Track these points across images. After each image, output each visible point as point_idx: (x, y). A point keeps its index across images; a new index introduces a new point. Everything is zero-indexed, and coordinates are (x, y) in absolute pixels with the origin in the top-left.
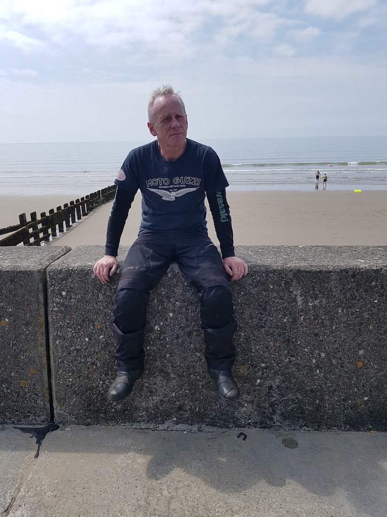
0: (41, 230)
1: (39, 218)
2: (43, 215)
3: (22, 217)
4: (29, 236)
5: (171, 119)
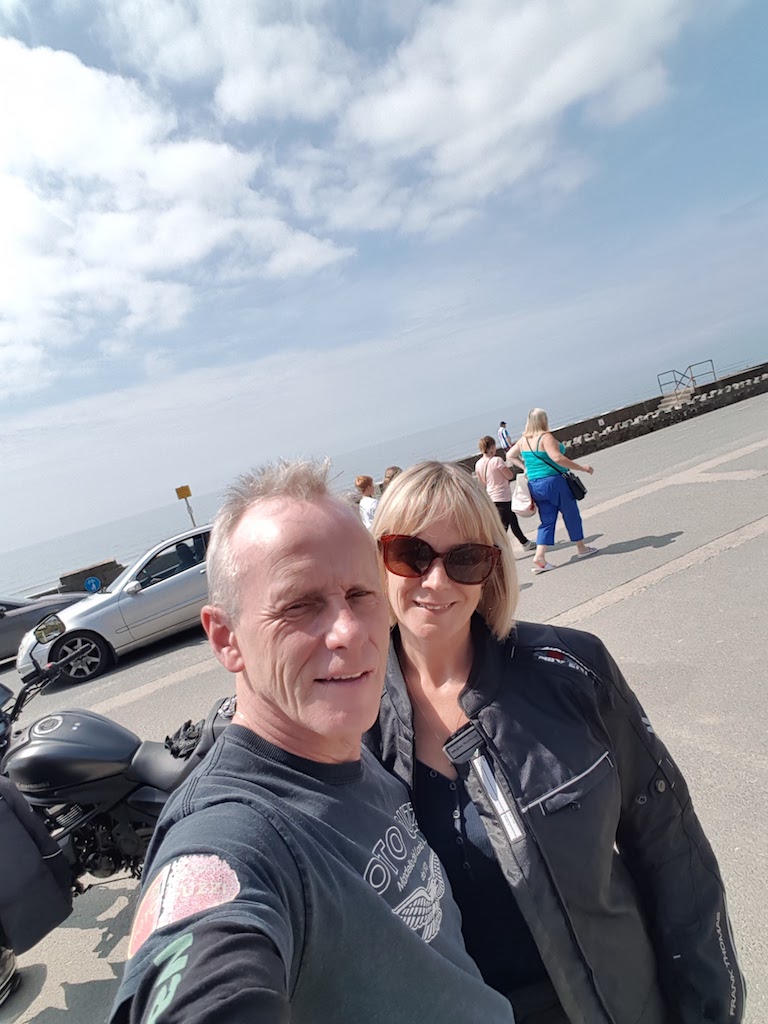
5: (322, 604)
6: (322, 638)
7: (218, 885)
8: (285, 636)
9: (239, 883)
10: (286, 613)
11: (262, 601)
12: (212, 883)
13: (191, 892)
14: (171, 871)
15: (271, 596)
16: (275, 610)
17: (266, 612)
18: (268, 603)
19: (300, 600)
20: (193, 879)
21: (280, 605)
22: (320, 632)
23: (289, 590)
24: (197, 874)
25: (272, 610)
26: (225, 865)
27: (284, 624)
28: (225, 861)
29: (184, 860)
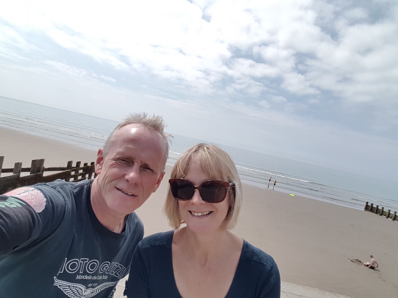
0: (81, 174)
1: (82, 165)
2: (85, 164)
3: (70, 163)
4: (70, 177)
5: (132, 164)
6: (124, 175)
7: (38, 205)
8: (114, 168)
9: (42, 211)
10: (118, 160)
11: (114, 153)
12: (37, 203)
13: (30, 198)
14: (33, 190)
15: (117, 153)
16: (116, 158)
17: (113, 157)
18: (115, 154)
19: (125, 158)
20: (35, 197)
21: (117, 156)
22: (125, 173)
23: (122, 153)
24: (37, 197)
25: (115, 157)
26: (45, 204)
27: (115, 163)
28: (46, 203)
29: (39, 191)
